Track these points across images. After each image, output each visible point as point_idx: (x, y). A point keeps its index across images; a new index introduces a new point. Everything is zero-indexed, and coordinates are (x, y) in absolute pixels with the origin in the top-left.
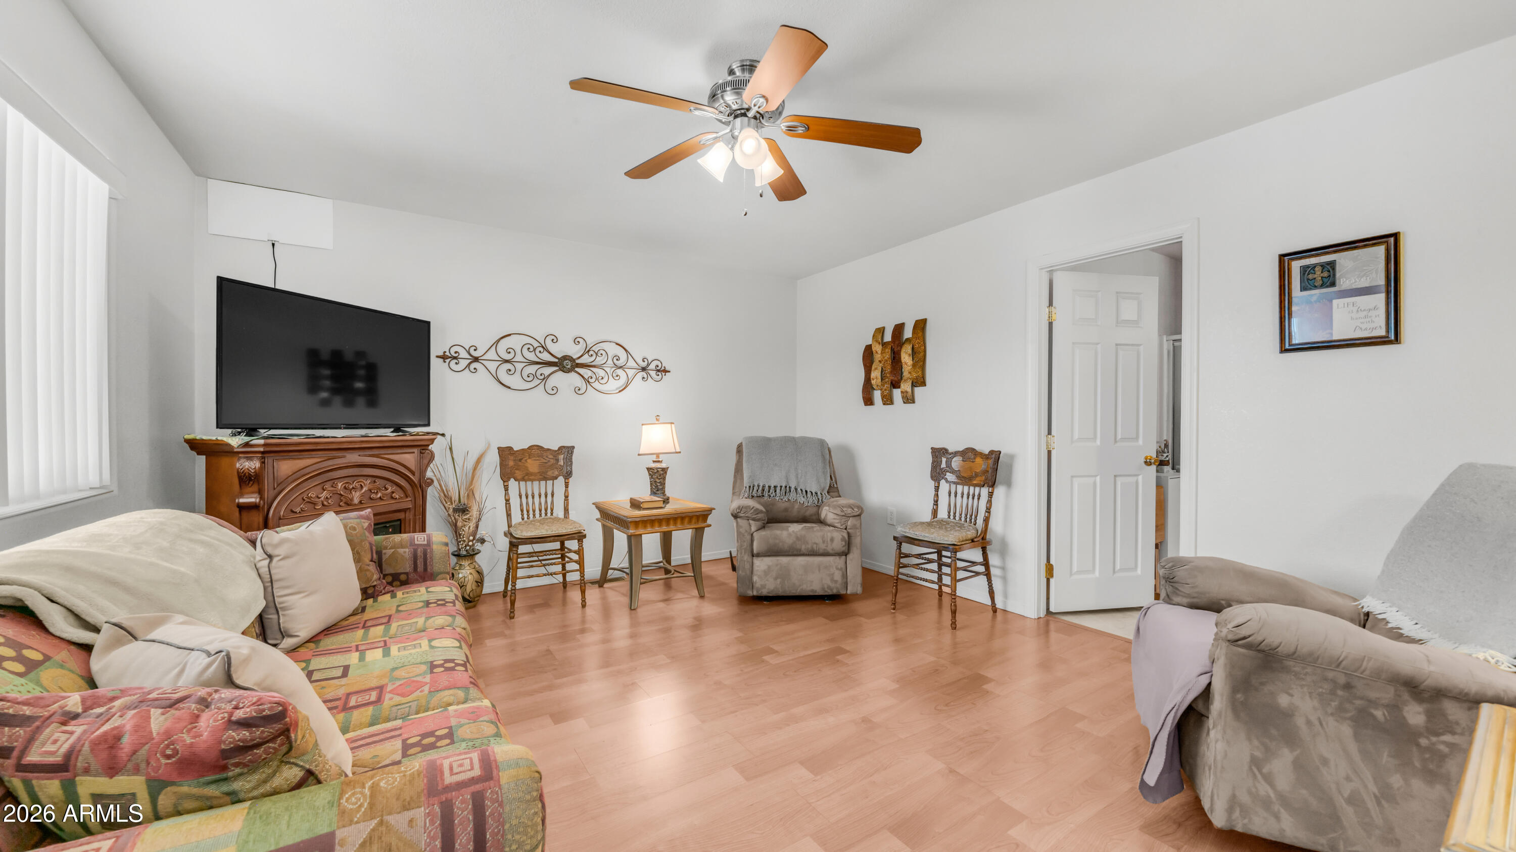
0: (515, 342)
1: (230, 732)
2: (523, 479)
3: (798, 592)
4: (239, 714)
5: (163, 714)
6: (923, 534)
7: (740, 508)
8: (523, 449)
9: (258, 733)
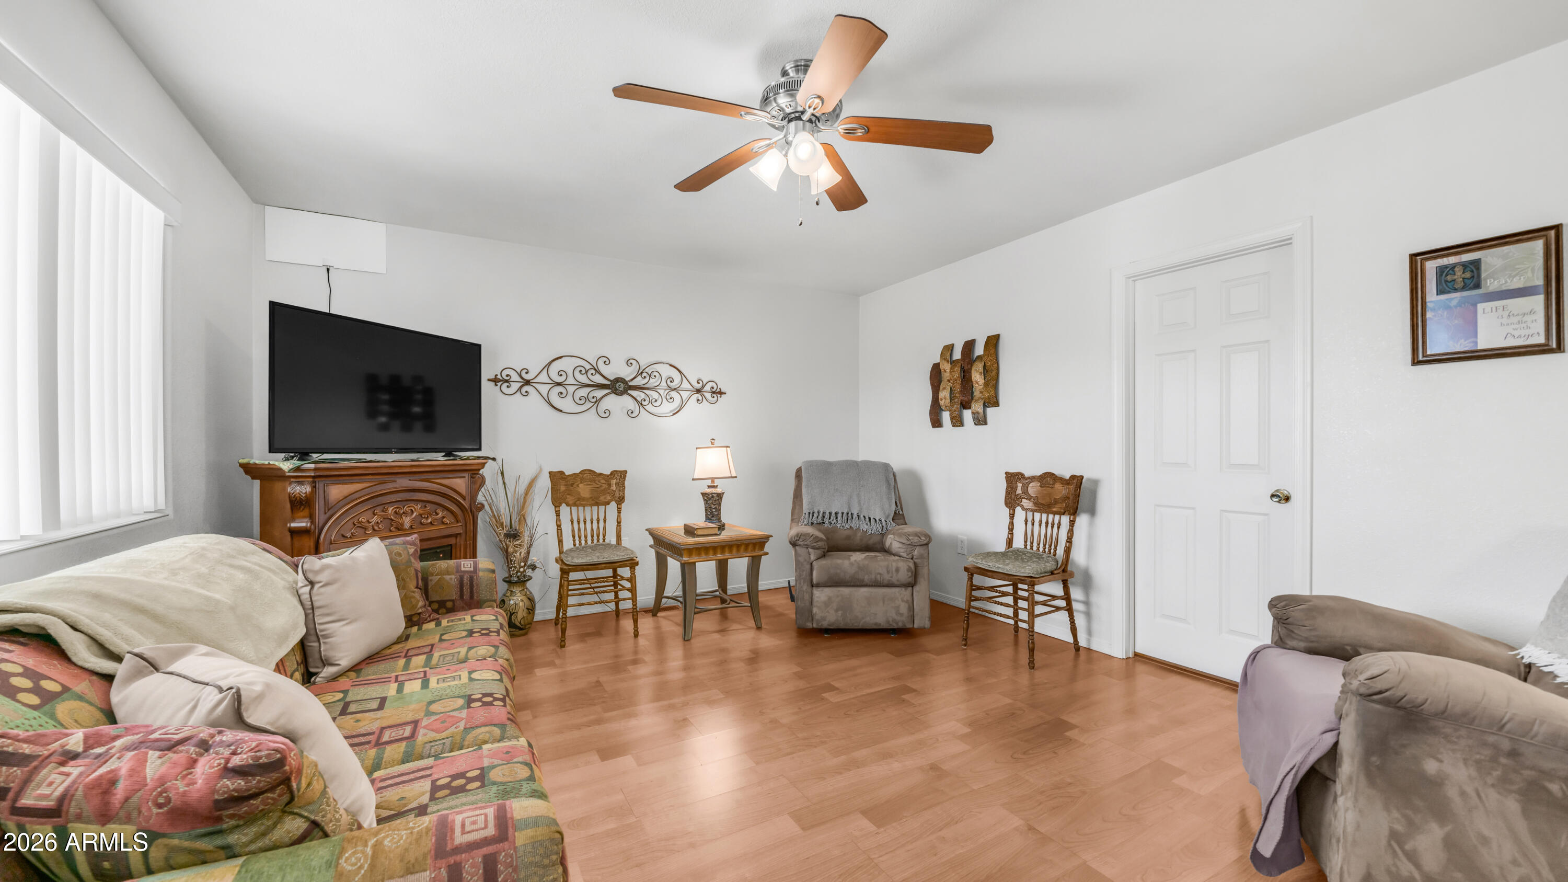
0: (567, 365)
1: (225, 780)
2: (575, 505)
3: (860, 625)
4: (236, 761)
5: (160, 757)
6: (997, 565)
7: (799, 536)
8: (574, 474)
9: (255, 782)
